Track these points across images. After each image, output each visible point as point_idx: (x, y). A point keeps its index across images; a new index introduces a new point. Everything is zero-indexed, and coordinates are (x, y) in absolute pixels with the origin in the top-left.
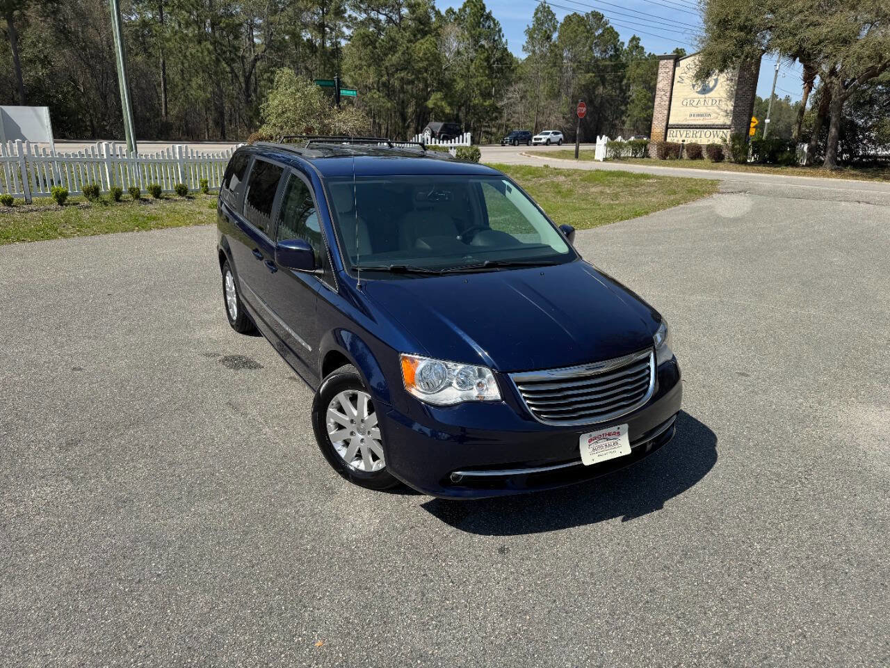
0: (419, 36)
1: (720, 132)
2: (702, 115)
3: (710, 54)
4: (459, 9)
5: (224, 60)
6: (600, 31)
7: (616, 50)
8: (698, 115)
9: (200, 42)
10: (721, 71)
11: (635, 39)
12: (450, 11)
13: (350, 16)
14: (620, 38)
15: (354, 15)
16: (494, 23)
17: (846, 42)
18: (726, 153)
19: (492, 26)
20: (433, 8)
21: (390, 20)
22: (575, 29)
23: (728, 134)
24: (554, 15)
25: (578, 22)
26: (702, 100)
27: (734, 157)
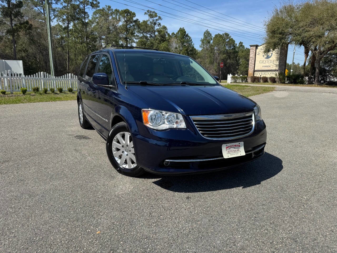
0: (162, 42)
1: (274, 72)
2: (267, 66)
3: (269, 43)
4: (176, 33)
5: (90, 50)
6: (228, 40)
7: (234, 46)
8: (266, 66)
9: (82, 44)
10: (273, 50)
11: (241, 43)
12: (173, 34)
13: (136, 35)
14: (235, 42)
15: (138, 35)
16: (189, 38)
17: (320, 37)
18: (277, 80)
19: (188, 39)
20: (167, 32)
21: (151, 36)
22: (219, 39)
23: (277, 73)
24: (211, 34)
25: (220, 37)
26: (267, 61)
27: (280, 81)
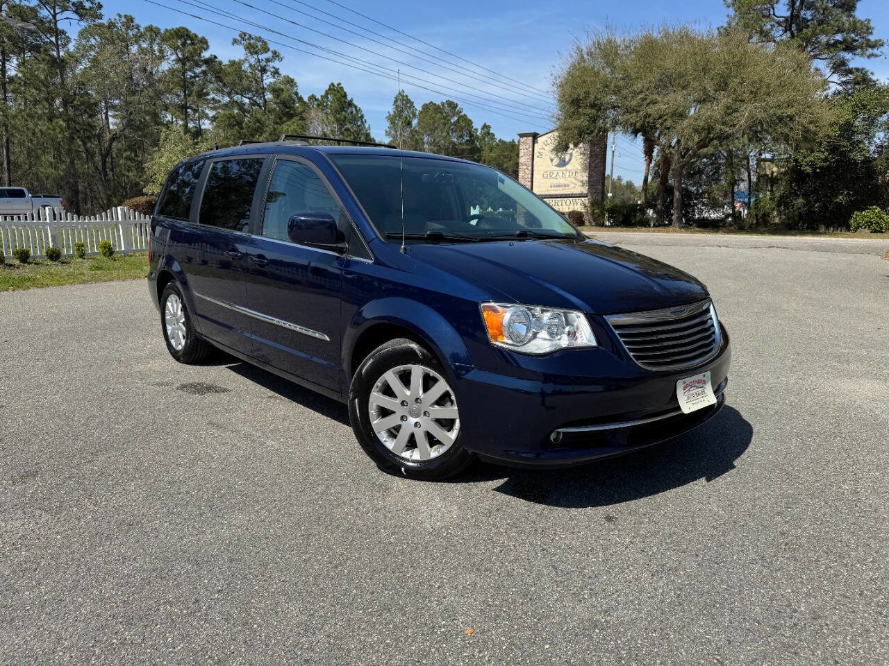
0: (285, 119)
1: (579, 200)
3: (567, 129)
4: (322, 96)
6: (456, 118)
7: (471, 136)
8: (558, 186)
9: (50, 120)
10: (576, 145)
11: (485, 127)
12: (313, 98)
13: (213, 99)
14: (473, 125)
15: (217, 98)
16: (356, 110)
18: (586, 218)
19: (354, 112)
20: (296, 94)
21: (254, 103)
22: (432, 116)
23: (586, 200)
24: (412, 103)
25: (435, 110)
26: (560, 173)
27: (595, 220)
